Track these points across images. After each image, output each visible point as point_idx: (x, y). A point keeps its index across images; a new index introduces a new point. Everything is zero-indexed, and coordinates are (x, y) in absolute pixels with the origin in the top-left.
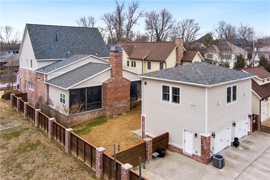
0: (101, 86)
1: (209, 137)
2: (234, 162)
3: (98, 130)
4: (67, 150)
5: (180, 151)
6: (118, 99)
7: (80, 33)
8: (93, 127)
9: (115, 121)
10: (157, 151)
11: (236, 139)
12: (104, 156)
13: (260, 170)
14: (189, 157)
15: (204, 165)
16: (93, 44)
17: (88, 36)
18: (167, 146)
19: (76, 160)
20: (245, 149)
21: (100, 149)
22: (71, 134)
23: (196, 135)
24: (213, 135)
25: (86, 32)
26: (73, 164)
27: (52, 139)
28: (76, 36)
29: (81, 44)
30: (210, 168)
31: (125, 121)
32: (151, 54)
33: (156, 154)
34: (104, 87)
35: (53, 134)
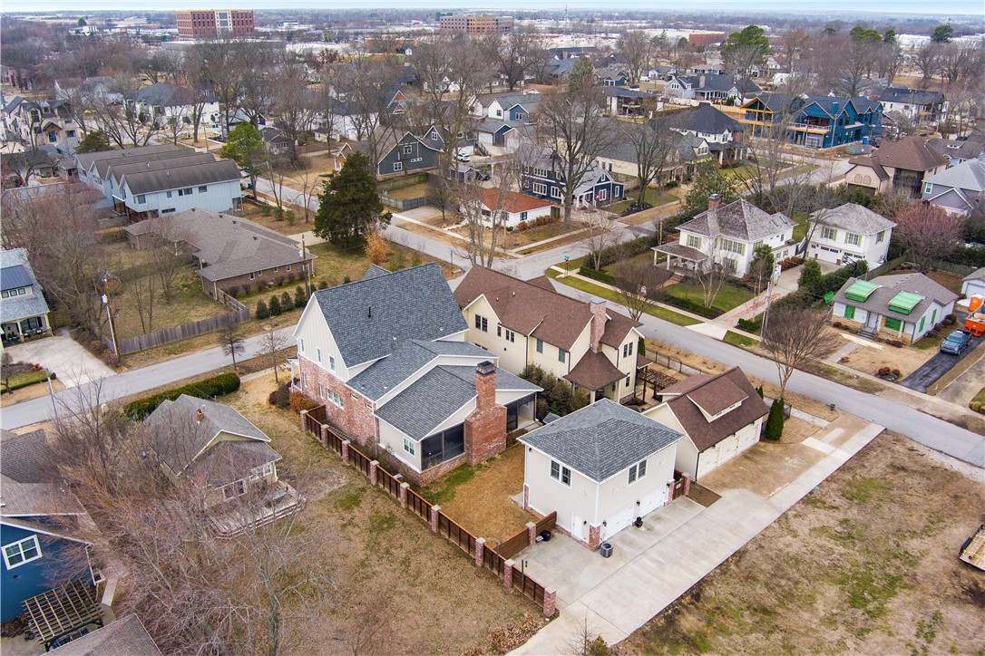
0: (462, 425)
1: (599, 528)
2: (626, 549)
3: (465, 493)
4: (434, 529)
5: (569, 535)
6: (488, 440)
7: (407, 287)
8: (456, 488)
9: (486, 475)
10: (541, 534)
11: (639, 519)
12: (485, 548)
13: (651, 561)
14: (578, 541)
15: (591, 553)
16: (434, 305)
17: (421, 290)
18: (554, 526)
19: (449, 543)
20: (648, 529)
21: (481, 541)
22: (440, 514)
23: (585, 522)
24: (605, 523)
25: (417, 279)
26: (447, 548)
27: (407, 509)
28: (400, 296)
29: (411, 313)
30: (597, 556)
31: (500, 475)
32: (545, 324)
33: (540, 538)
34: (467, 425)
35: (408, 502)
